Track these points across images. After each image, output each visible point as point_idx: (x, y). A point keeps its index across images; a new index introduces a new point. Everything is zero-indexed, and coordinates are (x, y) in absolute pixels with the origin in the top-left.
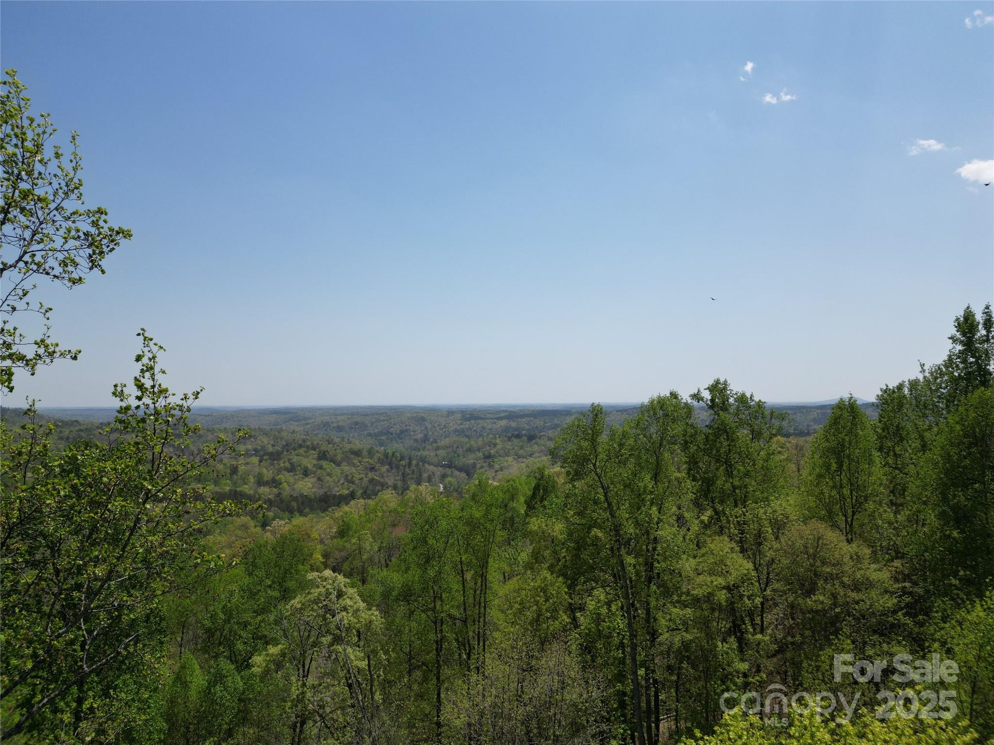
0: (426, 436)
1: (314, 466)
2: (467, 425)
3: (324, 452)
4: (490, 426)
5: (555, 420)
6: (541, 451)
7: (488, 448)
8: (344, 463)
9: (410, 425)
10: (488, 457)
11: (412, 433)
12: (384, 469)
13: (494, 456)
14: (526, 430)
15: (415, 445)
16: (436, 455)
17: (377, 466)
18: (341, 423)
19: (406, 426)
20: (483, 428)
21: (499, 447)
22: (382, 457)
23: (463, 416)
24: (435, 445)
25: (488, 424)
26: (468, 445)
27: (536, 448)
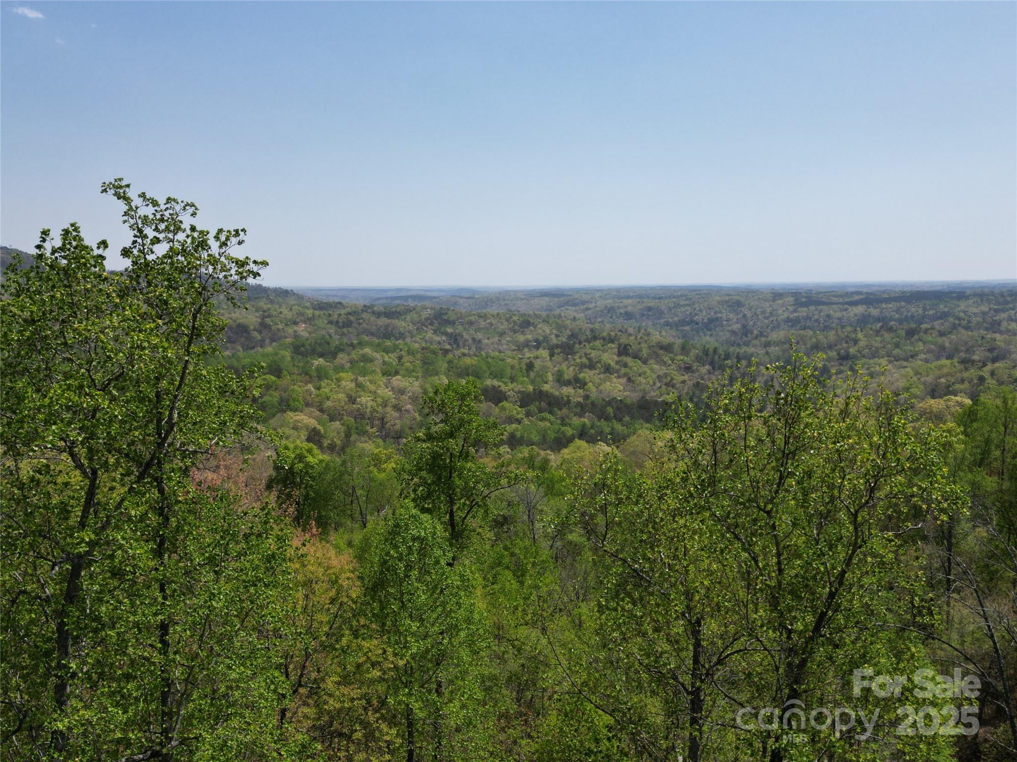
0: (744, 326)
1: (617, 363)
2: (803, 312)
3: (626, 346)
4: (839, 315)
5: (942, 306)
6: (930, 351)
7: (844, 345)
8: (652, 361)
9: (721, 312)
10: (845, 358)
11: (725, 323)
12: (704, 370)
13: (855, 357)
14: (895, 320)
15: (733, 338)
16: (767, 353)
17: (695, 366)
18: (630, 309)
19: (716, 313)
20: (828, 316)
21: (862, 344)
22: (701, 354)
23: (796, 300)
24: (763, 339)
25: (835, 311)
26: (814, 340)
27: (920, 346)
